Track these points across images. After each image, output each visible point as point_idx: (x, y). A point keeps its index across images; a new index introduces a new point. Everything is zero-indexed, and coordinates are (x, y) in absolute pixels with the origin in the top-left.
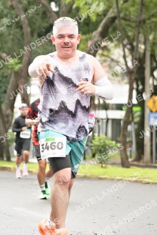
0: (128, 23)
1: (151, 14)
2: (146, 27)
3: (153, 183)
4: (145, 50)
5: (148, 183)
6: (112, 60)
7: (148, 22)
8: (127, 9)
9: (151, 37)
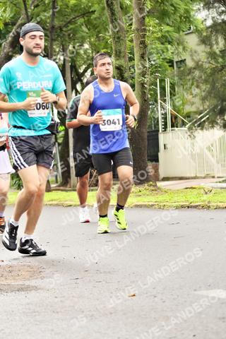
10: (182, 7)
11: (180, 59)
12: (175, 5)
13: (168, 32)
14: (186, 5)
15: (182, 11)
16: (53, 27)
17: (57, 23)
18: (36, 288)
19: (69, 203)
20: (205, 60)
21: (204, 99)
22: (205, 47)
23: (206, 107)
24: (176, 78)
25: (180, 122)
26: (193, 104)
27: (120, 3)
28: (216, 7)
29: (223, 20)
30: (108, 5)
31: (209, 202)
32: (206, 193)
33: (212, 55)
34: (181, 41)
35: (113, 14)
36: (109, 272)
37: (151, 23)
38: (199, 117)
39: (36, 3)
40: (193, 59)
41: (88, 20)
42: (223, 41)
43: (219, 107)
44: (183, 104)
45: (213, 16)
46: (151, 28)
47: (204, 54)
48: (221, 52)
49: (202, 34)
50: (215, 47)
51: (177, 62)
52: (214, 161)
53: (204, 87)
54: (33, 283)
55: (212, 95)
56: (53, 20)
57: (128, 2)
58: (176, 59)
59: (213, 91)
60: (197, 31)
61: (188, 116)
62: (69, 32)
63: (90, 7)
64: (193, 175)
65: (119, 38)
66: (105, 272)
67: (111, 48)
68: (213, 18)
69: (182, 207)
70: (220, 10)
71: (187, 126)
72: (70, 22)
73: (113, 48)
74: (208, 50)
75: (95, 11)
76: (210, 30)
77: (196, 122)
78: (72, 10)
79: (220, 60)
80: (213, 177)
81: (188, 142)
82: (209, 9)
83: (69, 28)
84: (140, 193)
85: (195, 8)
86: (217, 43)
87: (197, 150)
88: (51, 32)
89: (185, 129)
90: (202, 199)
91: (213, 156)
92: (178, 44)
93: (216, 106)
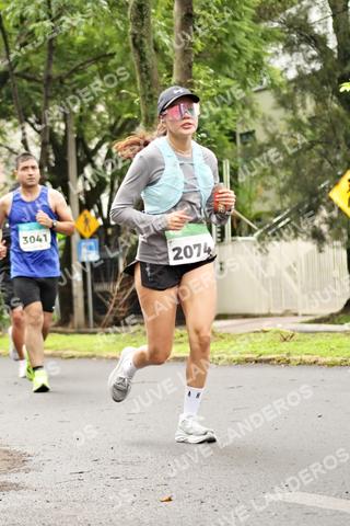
0: (33, 84)
1: (73, 68)
2: (66, 90)
3: (80, 357)
4: (66, 131)
5: (73, 357)
6: (11, 151)
7: (67, 81)
8: (26, 58)
9: (76, 109)
10: (250, 49)
11: (246, 130)
12: (240, 46)
13: (228, 87)
14: (256, 46)
15: (250, 56)
16: (49, 78)
17: (55, 71)
18: (17, 487)
19: (71, 353)
20: (286, 133)
21: (282, 193)
22: (286, 112)
23: (285, 205)
24: (240, 160)
25: (245, 229)
26: (265, 200)
27: (154, 41)
28: (302, 50)
29: (313, 70)
30: (135, 45)
31: (288, 354)
32: (285, 340)
33: (297, 125)
34: (249, 101)
35: (142, 59)
36: (132, 463)
37: (202, 73)
38: (275, 220)
39: (23, 40)
40: (266, 131)
41: (104, 67)
42: (314, 103)
43: (306, 206)
44: (251, 200)
45: (298, 63)
46: (201, 82)
47: (283, 123)
48: (310, 119)
49: (280, 92)
50: (300, 112)
51: (241, 135)
52: (296, 289)
53: (282, 174)
54: (12, 478)
55: (296, 187)
56: (49, 67)
57: (167, 41)
58: (240, 130)
59: (297, 181)
60: (273, 87)
61: (257, 219)
62: (75, 85)
63: (107, 47)
64: (264, 311)
65: (151, 96)
66: (125, 463)
67: (140, 111)
68: (298, 67)
69: (247, 361)
70: (309, 55)
71: (256, 234)
72: (76, 71)
73: (143, 112)
74: (289, 116)
75: (115, 54)
76: (293, 85)
77: (269, 229)
78: (79, 52)
79: (309, 132)
80: (296, 315)
81: (258, 259)
82: (291, 52)
83: (74, 80)
84: (181, 339)
85: (269, 52)
86: (304, 106)
87: (271, 272)
88: (45, 86)
89: (253, 238)
90: (278, 349)
91: (296, 281)
92: (243, 107)
93: (301, 205)
